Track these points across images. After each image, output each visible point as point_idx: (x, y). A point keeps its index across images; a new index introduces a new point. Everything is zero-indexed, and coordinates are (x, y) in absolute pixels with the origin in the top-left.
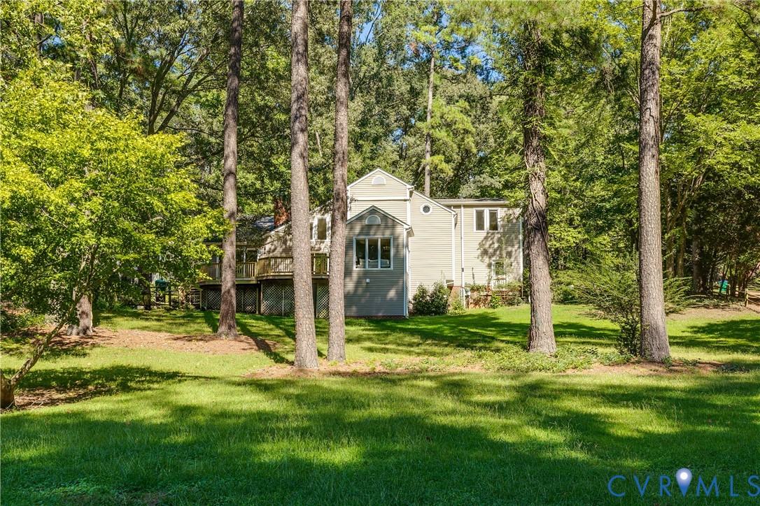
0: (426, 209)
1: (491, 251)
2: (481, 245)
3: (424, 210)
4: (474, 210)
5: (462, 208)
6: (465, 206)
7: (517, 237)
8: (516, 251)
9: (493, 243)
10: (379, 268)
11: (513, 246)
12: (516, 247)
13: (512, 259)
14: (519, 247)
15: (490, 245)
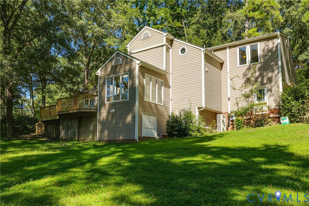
0: (183, 51)
1: (253, 79)
2: (245, 75)
3: (181, 53)
4: (238, 49)
5: (228, 49)
6: (230, 47)
7: (276, 64)
8: (276, 76)
9: (255, 72)
10: (121, 100)
11: (273, 71)
12: (276, 72)
13: (273, 84)
14: (278, 73)
15: (252, 74)
